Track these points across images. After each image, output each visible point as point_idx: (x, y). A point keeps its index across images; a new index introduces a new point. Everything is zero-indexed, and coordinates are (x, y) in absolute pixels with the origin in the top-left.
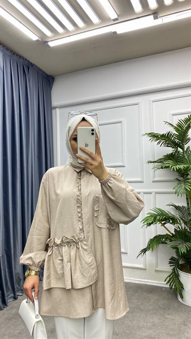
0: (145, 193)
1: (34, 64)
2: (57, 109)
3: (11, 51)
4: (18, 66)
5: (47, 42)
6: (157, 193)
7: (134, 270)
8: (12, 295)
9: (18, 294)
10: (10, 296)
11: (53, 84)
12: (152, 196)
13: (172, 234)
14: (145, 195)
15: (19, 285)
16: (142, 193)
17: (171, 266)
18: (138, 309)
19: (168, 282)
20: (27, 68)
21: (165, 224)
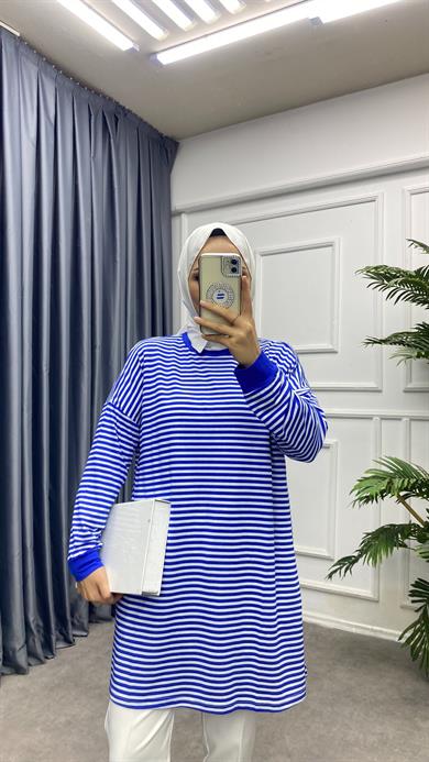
0: (384, 418)
1: (129, 111)
2: (183, 215)
3: (75, 80)
4: (90, 115)
5: (155, 53)
6: (413, 419)
7: (349, 600)
11: (174, 157)
12: (401, 425)
14: (385, 425)
16: (378, 418)
18: (348, 696)
20: (113, 119)
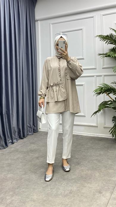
2: (39, 21)
6: (105, 76)
7: (90, 127)
8: (11, 141)
9: (14, 141)
10: (9, 142)
12: (102, 78)
13: (114, 100)
14: (97, 78)
15: (15, 135)
16: (96, 76)
17: (113, 123)
19: (111, 133)
21: (109, 94)
